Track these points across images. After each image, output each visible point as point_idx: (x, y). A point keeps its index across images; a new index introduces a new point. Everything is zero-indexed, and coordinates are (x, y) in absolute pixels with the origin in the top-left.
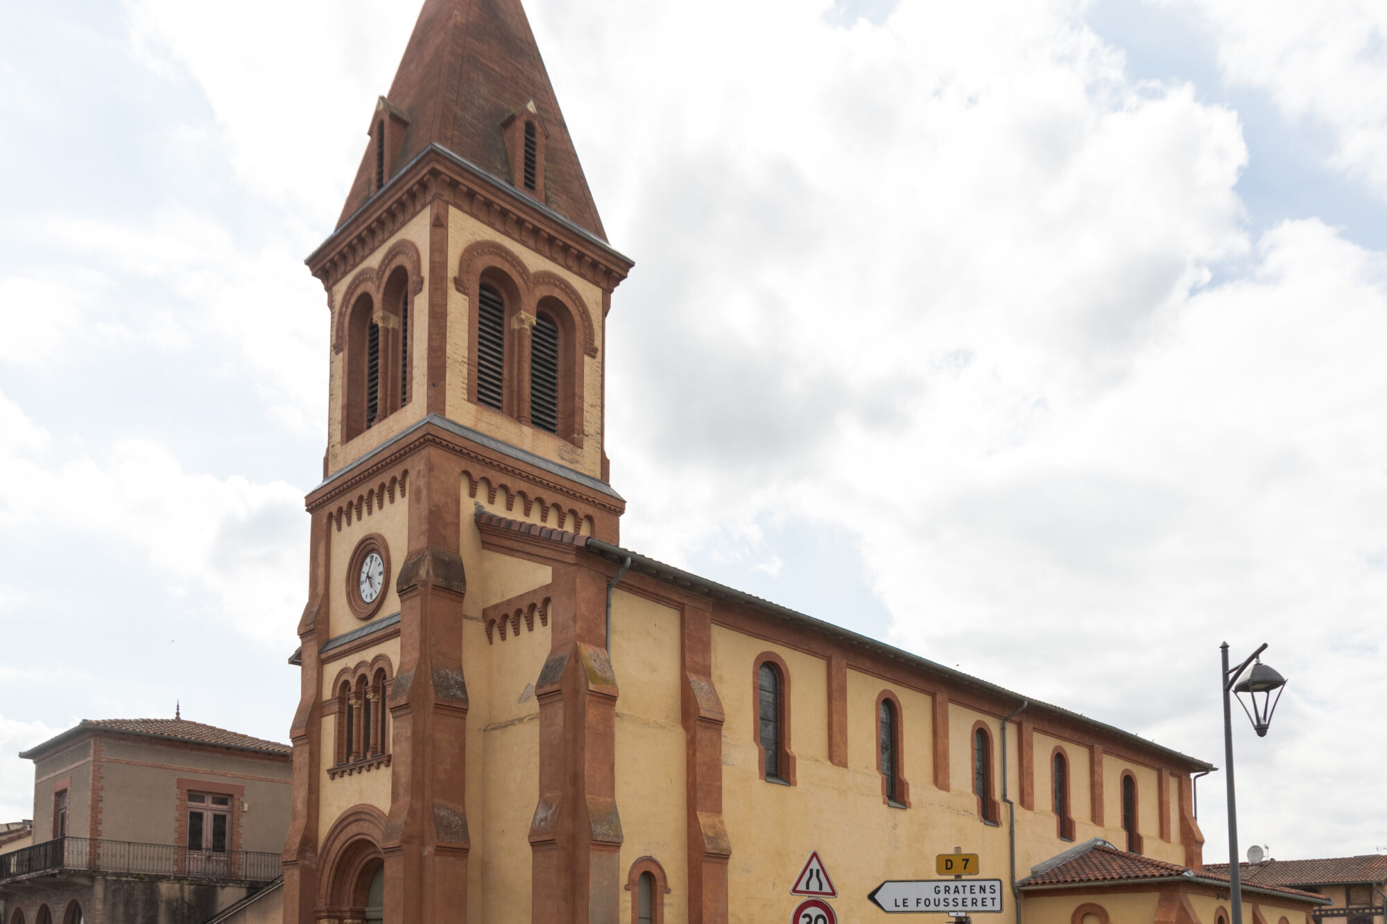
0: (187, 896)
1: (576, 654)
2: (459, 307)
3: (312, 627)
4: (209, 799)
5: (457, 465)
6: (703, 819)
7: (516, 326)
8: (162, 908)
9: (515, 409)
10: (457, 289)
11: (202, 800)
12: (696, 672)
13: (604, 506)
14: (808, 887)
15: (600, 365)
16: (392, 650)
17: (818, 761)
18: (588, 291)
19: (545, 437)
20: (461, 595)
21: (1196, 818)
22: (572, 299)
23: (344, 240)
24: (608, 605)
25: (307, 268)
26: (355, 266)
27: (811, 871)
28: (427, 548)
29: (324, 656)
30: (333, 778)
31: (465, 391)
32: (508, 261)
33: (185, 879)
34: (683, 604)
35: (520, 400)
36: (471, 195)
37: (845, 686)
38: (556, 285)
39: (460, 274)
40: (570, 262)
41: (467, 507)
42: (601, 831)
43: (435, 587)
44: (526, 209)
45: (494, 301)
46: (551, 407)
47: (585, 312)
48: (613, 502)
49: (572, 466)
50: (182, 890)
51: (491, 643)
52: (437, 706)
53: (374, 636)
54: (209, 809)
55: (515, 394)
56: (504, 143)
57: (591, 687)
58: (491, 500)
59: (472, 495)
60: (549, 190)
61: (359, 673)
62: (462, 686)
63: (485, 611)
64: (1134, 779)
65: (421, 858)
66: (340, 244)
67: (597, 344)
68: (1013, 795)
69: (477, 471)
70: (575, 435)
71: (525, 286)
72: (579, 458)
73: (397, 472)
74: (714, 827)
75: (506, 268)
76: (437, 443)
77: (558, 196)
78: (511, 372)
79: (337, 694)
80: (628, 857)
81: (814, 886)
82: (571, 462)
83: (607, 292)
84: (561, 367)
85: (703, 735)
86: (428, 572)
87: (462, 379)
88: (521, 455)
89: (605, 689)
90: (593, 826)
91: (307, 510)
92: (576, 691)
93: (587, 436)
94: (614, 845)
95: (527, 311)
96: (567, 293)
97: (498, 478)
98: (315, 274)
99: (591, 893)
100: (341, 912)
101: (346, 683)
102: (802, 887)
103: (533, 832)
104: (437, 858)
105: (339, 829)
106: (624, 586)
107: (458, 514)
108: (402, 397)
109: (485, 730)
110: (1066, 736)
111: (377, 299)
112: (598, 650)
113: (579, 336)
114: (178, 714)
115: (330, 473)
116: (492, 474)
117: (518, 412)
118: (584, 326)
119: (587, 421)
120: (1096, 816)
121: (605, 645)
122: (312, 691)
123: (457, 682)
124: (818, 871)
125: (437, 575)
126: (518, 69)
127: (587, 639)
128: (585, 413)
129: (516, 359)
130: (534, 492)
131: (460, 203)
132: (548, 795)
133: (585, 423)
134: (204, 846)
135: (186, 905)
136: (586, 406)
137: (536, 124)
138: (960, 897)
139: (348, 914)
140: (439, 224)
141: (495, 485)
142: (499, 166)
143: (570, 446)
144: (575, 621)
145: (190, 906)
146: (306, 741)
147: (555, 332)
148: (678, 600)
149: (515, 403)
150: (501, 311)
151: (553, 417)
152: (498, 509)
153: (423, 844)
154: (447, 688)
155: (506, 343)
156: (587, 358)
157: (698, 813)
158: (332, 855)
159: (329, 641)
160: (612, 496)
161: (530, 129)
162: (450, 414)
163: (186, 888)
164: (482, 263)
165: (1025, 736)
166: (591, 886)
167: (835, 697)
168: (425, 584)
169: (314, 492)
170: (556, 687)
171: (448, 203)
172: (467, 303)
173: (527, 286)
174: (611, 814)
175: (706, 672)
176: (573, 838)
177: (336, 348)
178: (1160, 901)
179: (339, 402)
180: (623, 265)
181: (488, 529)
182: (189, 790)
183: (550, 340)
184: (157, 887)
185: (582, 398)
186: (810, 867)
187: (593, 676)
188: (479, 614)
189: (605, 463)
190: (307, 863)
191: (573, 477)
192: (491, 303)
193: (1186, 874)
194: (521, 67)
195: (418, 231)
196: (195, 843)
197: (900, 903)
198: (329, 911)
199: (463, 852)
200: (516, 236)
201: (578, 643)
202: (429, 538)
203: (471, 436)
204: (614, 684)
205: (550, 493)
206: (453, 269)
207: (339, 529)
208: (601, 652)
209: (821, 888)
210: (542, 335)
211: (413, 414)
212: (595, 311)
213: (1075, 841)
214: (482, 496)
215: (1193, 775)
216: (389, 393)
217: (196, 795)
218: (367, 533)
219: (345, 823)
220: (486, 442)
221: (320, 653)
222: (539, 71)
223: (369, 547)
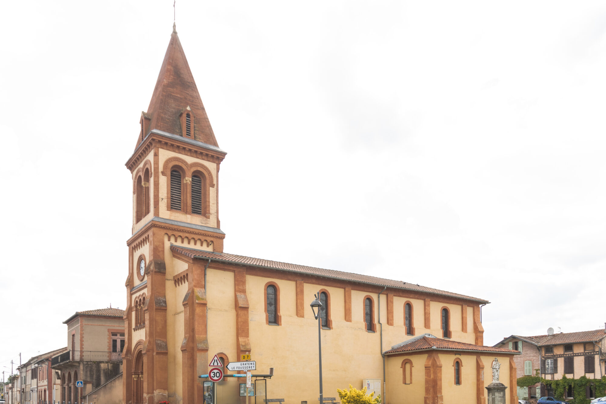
0: (110, 368)
1: (193, 291)
2: (164, 181)
3: (128, 284)
4: (118, 335)
5: (163, 232)
6: (241, 340)
7: (185, 182)
8: (102, 372)
9: (185, 209)
10: (163, 175)
11: (116, 335)
12: (240, 292)
13: (217, 237)
14: (214, 364)
15: (216, 190)
16: (145, 291)
17: (291, 316)
18: (211, 166)
19: (196, 217)
20: (164, 274)
21: (481, 322)
22: (204, 169)
23: (134, 159)
24: (205, 275)
25: (126, 166)
26: (143, 159)
27: (215, 360)
28: (153, 260)
29: (132, 293)
30: (134, 331)
31: (166, 207)
32: (181, 162)
33: (109, 362)
34: (235, 270)
35: (187, 206)
36: (166, 144)
37: (303, 290)
38: (198, 166)
39: (163, 170)
40: (204, 157)
41: (167, 245)
42: (200, 346)
43: (155, 272)
44: (186, 144)
45: (178, 175)
46: (199, 206)
47: (210, 174)
48: (221, 235)
49: (206, 225)
50: (108, 366)
51: (176, 287)
52: (156, 309)
53: (142, 287)
54: (118, 338)
55: (185, 205)
56: (180, 122)
57: (197, 301)
58: (176, 241)
59: (169, 240)
60: (196, 134)
61: (140, 298)
62: (165, 302)
63: (174, 277)
64: (448, 310)
65: (153, 356)
66: (133, 160)
67: (215, 182)
68: (383, 320)
69: (170, 233)
70: (207, 215)
71: (187, 169)
72: (208, 222)
73: (146, 235)
74: (245, 342)
75: (180, 164)
76: (155, 226)
77: (200, 135)
78: (184, 197)
79: (135, 305)
80: (212, 353)
81: (216, 364)
82: (205, 224)
83: (218, 165)
84: (202, 192)
85: (241, 313)
86: (153, 268)
87: (165, 204)
88: (186, 225)
89: (202, 302)
90: (197, 344)
91: (127, 246)
92: (193, 303)
93: (211, 214)
94: (206, 350)
95: (188, 177)
96: (203, 168)
97: (177, 234)
98: (128, 168)
99: (197, 365)
100: (139, 372)
101: (137, 301)
102: (212, 364)
103: (182, 347)
104: (157, 356)
105: (136, 347)
106: (210, 267)
107: (163, 248)
108: (148, 212)
109: (175, 315)
110: (411, 297)
111: (143, 177)
112: (201, 289)
113: (208, 181)
114: (111, 306)
115: (133, 234)
116: (175, 233)
117: (186, 210)
118: (209, 177)
119: (211, 209)
120: (427, 325)
121: (205, 287)
122: (129, 304)
123: (163, 301)
124: (217, 360)
125: (155, 268)
126: (187, 93)
127: (197, 286)
128: (210, 207)
129: (185, 193)
130: (190, 236)
131: (163, 147)
132: (186, 335)
133: (210, 210)
134: (117, 351)
135: (109, 371)
136: (211, 204)
137: (190, 113)
138: (246, 366)
139: (140, 373)
140: (156, 155)
141: (176, 236)
142: (177, 131)
143: (205, 218)
144: (193, 281)
145: (111, 371)
146: (127, 320)
147: (200, 181)
148: (232, 269)
149: (185, 207)
150: (180, 178)
151: (200, 209)
152: (179, 244)
153: (153, 352)
154: (159, 303)
155: (182, 188)
156: (211, 188)
157: (239, 338)
158: (135, 355)
159: (134, 288)
160: (220, 233)
161: (188, 115)
162: (161, 215)
163: (110, 365)
164: (171, 165)
165: (389, 299)
166: (197, 363)
167: (299, 294)
168: (152, 271)
169: (128, 240)
170: (186, 302)
171: (158, 148)
172: (166, 179)
173: (188, 169)
174: (205, 340)
175: (244, 291)
176: (193, 349)
177: (134, 193)
178: (428, 357)
179: (135, 210)
180: (223, 155)
181: (174, 250)
182: (112, 333)
183: (198, 184)
184: (100, 365)
185: (209, 202)
186: (214, 359)
187: (198, 298)
188: (172, 278)
189: (218, 222)
190: (128, 358)
191: (206, 229)
192: (176, 176)
193: (433, 347)
194: (188, 92)
195: (150, 157)
196: (115, 350)
197: (233, 368)
198: (134, 372)
199: (166, 354)
200: (184, 153)
201: (194, 288)
202: (154, 257)
203: (168, 222)
204: (206, 300)
205: (197, 236)
206: (161, 168)
207: (135, 252)
208: (203, 290)
209: (218, 364)
210: (195, 183)
211: (150, 217)
212: (214, 172)
213: (415, 335)
214: (173, 240)
215: (480, 306)
216: (147, 208)
217: (114, 334)
218: (141, 254)
219: (137, 345)
220: (173, 223)
221: (131, 291)
222: (195, 92)
223: (141, 258)
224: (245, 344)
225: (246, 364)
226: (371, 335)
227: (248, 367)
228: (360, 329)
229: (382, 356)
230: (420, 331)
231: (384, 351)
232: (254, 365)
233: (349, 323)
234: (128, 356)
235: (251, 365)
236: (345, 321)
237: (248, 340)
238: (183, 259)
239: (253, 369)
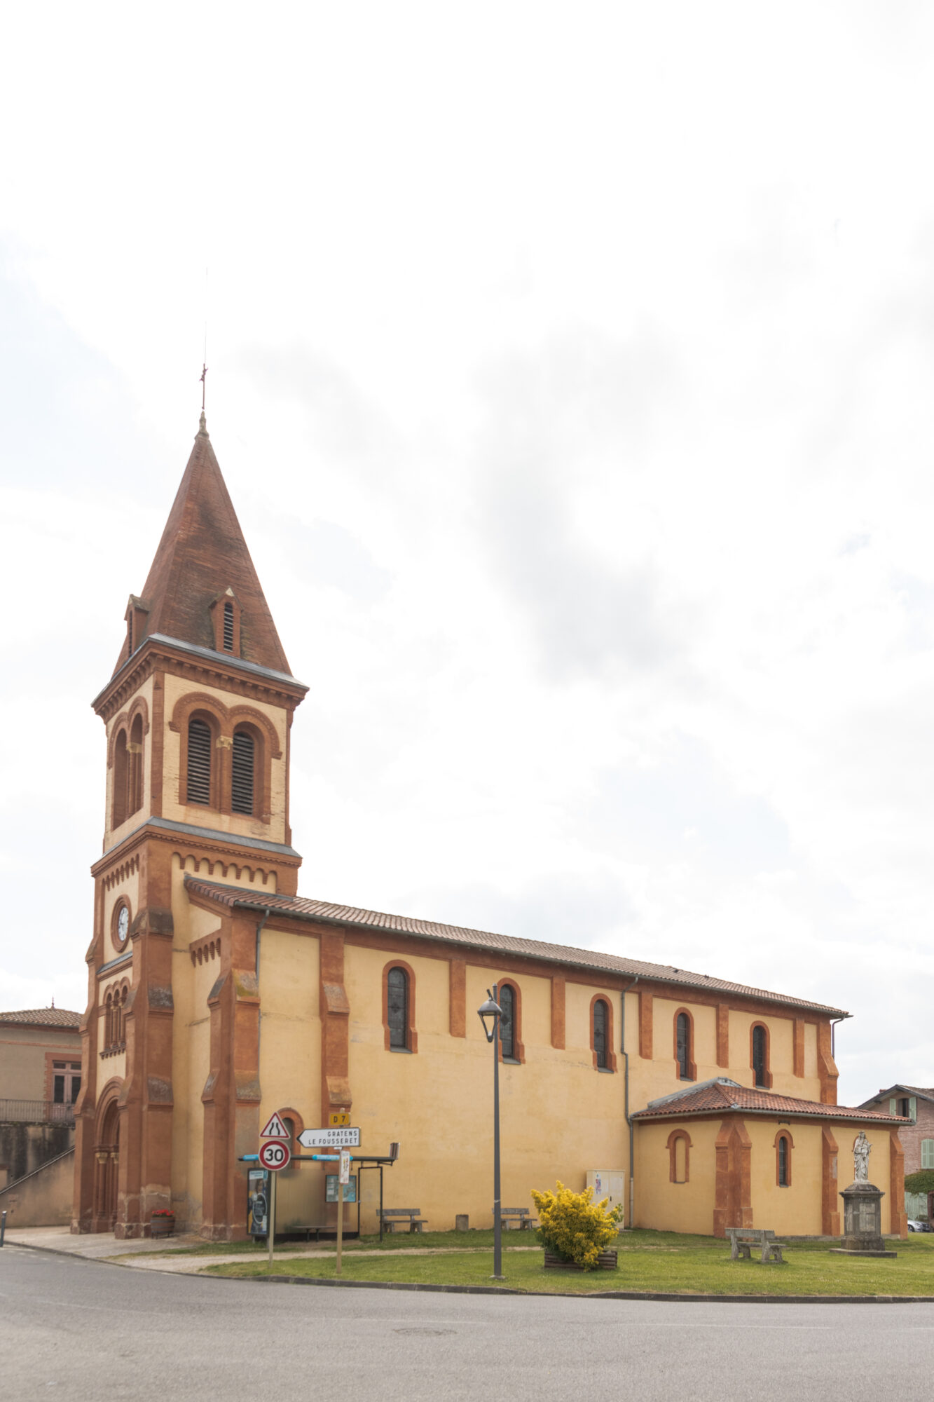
0: (47, 1136)
1: (231, 977)
2: (173, 743)
3: (91, 957)
4: (68, 1067)
5: (168, 849)
6: (331, 1081)
7: (218, 746)
8: (30, 1145)
9: (218, 803)
10: (171, 730)
11: (63, 1066)
12: (331, 980)
13: (285, 863)
14: (270, 1133)
15: (284, 764)
16: (128, 973)
17: (438, 1034)
18: (274, 713)
19: (240, 821)
20: (170, 937)
21: (833, 1056)
22: (261, 721)
23: (110, 693)
24: (257, 942)
25: (93, 709)
26: (131, 695)
27: (273, 1124)
28: (147, 908)
29: (99, 976)
30: (103, 1059)
31: (177, 798)
32: (210, 703)
33: (46, 1124)
34: (321, 934)
35: (221, 796)
36: (180, 664)
37: (464, 979)
38: (248, 714)
39: (173, 720)
40: (260, 696)
41: (178, 876)
42: (244, 1093)
43: (151, 934)
44: (222, 666)
45: (205, 731)
46: (248, 797)
47: (272, 729)
48: (292, 859)
49: (261, 838)
50: (44, 1131)
51: (195, 966)
52: (151, 1013)
53: (121, 965)
54: (68, 1073)
55: (218, 793)
56: (210, 620)
57: (239, 998)
58: (197, 869)
59: (182, 867)
60: (245, 646)
61: (116, 989)
62: (170, 998)
63: (191, 945)
64: (765, 1028)
65: (141, 1112)
66: (108, 695)
67: (282, 748)
68: (632, 1047)
69: (184, 851)
70: (264, 816)
71: (223, 718)
72: (265, 831)
73: (133, 855)
74: (339, 1086)
75: (209, 708)
76: (153, 837)
77: (252, 649)
78: (215, 778)
79: (105, 1002)
80: (269, 1108)
81: (275, 1132)
82: (261, 835)
83: (290, 712)
84: (256, 768)
85: (334, 1025)
86: (146, 924)
87: (175, 790)
88: (219, 836)
89: (250, 999)
90: (238, 1090)
91: (93, 876)
92: (230, 1002)
93: (273, 815)
94: (255, 1102)
95: (225, 735)
96: (258, 718)
97: (200, 854)
98: (97, 714)
99: (236, 1134)
100: (109, 1147)
101: (110, 995)
102: (267, 1133)
103: (204, 1095)
104: (150, 1113)
105: (106, 1091)
106: (267, 927)
107: (170, 883)
108: (138, 806)
109: (190, 1025)
110: (689, 999)
111: (128, 733)
112: (248, 972)
113: (267, 746)
114: (53, 1004)
115: (106, 851)
116: (196, 852)
117: (220, 805)
118: (271, 738)
119: (273, 805)
120: (722, 1058)
121: (255, 968)
122: (93, 1000)
123: (166, 996)
124: (277, 1124)
125: (152, 925)
126: (227, 561)
127: (240, 966)
128: (272, 799)
129: (219, 769)
130: (228, 860)
131: (173, 671)
132: (213, 1070)
133: (272, 806)
134: (65, 1100)
135: (46, 1143)
136: (273, 794)
137: (234, 603)
138: (340, 1138)
139: (112, 1149)
140: (158, 687)
141: (198, 859)
142: (205, 638)
143: (260, 823)
144: (231, 954)
145: (50, 1144)
146: (87, 1034)
147: (252, 744)
148: (316, 932)
149: (218, 799)
150: (209, 736)
151: (250, 804)
152: (203, 875)
153: (142, 1103)
154: (158, 1000)
155: (212, 758)
156: (274, 761)
157: (327, 1077)
158: (102, 1110)
159: (103, 966)
160: (291, 856)
161: (229, 607)
162: (166, 814)
163: (47, 1130)
164: (190, 708)
165: (644, 1003)
166: (236, 1130)
167: (457, 987)
168: (144, 931)
169: (95, 864)
170: (216, 1000)
171: (164, 672)
172: (179, 738)
173: (226, 718)
174: (254, 1082)
175: (339, 979)
176: (227, 1099)
177: (109, 766)
178: (722, 1127)
179: (111, 802)
180: (301, 691)
181: (194, 891)
182: (53, 1061)
183: (248, 750)
184: (26, 1130)
185: (269, 789)
186: (273, 1121)
187: (241, 991)
188: (186, 947)
189: (288, 832)
190: (88, 1115)
191: (261, 846)
192: (201, 732)
193: (732, 1107)
194: (229, 559)
195: (146, 691)
196: (59, 1098)
197: (311, 1142)
198: (100, 1147)
199: (169, 1108)
200: (217, 685)
201: (233, 969)
202: (148, 900)
203: (180, 828)
204: (257, 996)
205: (242, 859)
206: (168, 715)
207: (109, 890)
208: (252, 974)
209: (279, 1133)
210: (241, 748)
211: (143, 817)
212: (280, 728)
213: (696, 1080)
214: (189, 868)
215: (832, 1022)
216: (136, 797)
217: (59, 1064)
218: (122, 894)
219: (109, 1088)
220: (191, 830)
221: (97, 974)
222: (245, 559)
223: (121, 904)
224: (340, 1090)
225: (340, 1133)
226: (605, 1077)
227: (344, 1141)
228: (582, 1063)
229: (629, 1123)
230: (707, 1072)
231: (631, 1113)
232: (357, 1137)
233: (559, 1051)
234: (86, 1112)
235: (350, 1137)
236: (551, 1047)
237: (347, 1083)
238: (211, 909)
239: (353, 1144)
